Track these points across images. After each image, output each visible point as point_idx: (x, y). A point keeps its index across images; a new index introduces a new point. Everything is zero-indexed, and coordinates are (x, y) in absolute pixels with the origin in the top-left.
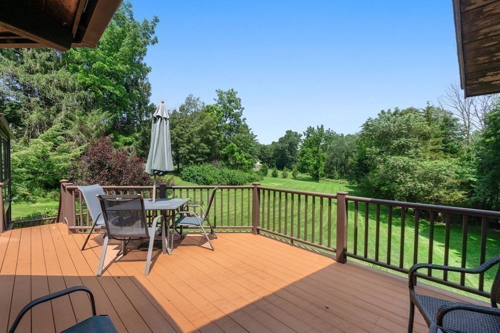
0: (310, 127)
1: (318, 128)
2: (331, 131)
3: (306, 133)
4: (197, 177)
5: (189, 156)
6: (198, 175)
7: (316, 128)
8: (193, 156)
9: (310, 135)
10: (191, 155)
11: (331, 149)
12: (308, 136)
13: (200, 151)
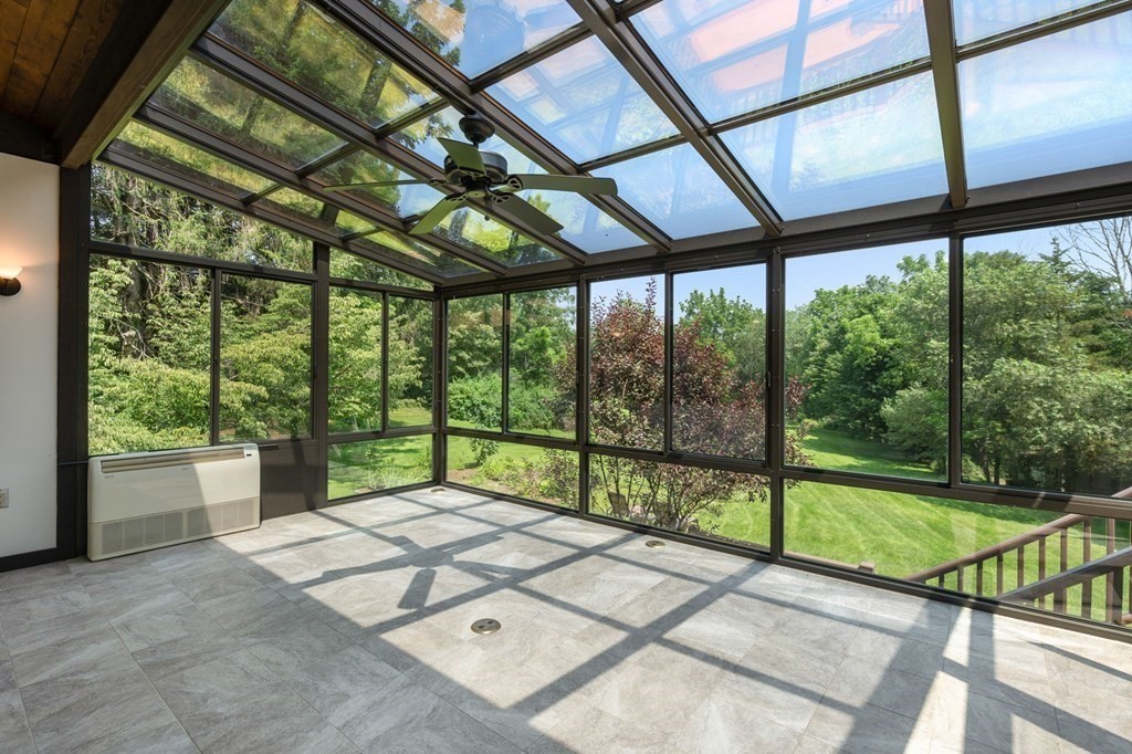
0: (696, 292)
1: (712, 296)
2: (742, 303)
3: (686, 305)
4: (483, 408)
5: (456, 355)
6: (484, 403)
7: (707, 296)
8: (464, 354)
9: (696, 311)
10: (460, 355)
11: (743, 345)
12: (690, 313)
13: (477, 342)
